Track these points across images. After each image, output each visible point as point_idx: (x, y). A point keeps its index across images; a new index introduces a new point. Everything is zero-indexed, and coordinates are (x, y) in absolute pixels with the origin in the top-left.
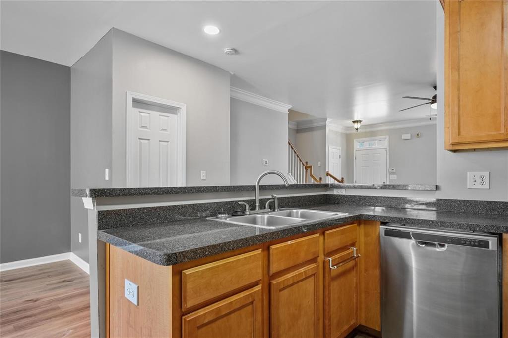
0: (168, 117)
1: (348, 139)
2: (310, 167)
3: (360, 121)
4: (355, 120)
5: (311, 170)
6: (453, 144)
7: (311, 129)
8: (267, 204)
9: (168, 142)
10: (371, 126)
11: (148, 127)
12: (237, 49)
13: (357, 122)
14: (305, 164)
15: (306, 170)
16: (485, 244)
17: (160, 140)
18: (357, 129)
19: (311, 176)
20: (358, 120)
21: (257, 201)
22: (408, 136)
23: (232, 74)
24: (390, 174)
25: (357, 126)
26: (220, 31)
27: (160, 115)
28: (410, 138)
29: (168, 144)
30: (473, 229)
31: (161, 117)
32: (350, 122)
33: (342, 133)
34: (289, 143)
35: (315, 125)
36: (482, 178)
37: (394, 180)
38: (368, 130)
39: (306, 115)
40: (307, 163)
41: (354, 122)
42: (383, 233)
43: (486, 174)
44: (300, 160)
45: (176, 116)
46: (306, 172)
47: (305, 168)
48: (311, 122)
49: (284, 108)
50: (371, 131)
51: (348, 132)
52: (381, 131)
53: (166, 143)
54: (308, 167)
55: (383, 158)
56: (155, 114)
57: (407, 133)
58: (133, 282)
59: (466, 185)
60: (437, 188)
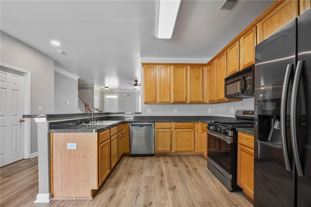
0: (18, 77)
1: (102, 94)
2: (88, 105)
3: (108, 87)
4: (106, 86)
5: (88, 107)
6: (145, 102)
7: (86, 88)
8: (95, 119)
9: (18, 91)
10: (112, 89)
11: (5, 81)
12: (64, 52)
13: (107, 87)
14: (85, 104)
15: (86, 107)
16: (152, 125)
17: (13, 89)
18: (107, 90)
19: (88, 109)
20: (107, 86)
21: (92, 118)
22: (125, 95)
23: (55, 60)
24: (119, 109)
25: (106, 89)
26: (61, 45)
27: (13, 76)
28: (126, 96)
29: (18, 92)
30: (150, 122)
31: (13, 77)
32: (104, 87)
33: (100, 91)
34: (78, 95)
35: (88, 86)
36: (150, 110)
37: (120, 111)
38: (111, 91)
39: (84, 82)
40: (86, 103)
41: (105, 87)
42: (130, 125)
43: (151, 110)
44: (83, 102)
45: (23, 77)
46: (86, 108)
47: (85, 106)
48: (86, 85)
49: (76, 78)
50: (111, 92)
51: (102, 91)
52: (116, 92)
53: (17, 91)
54: (87, 105)
55: (116, 103)
56: (10, 75)
57: (125, 94)
58: (73, 143)
59: (147, 112)
60: (140, 113)
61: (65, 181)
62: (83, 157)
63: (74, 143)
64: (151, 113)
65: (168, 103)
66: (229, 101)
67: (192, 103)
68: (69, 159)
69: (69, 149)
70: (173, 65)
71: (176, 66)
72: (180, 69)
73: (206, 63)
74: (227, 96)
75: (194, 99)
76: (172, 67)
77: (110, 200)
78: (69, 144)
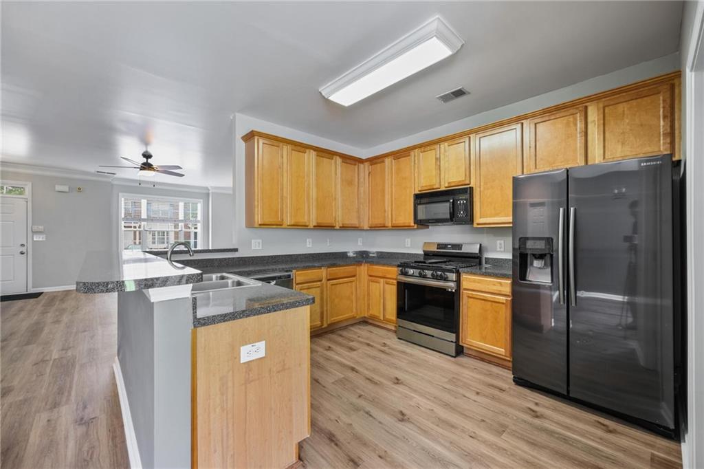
6: (260, 225)
16: (290, 275)
22: (66, 188)
24: (34, 232)
28: (67, 190)
36: (259, 243)
37: (41, 240)
43: (260, 241)
57: (64, 184)
58: (255, 342)
59: (251, 247)
60: (236, 250)
61: (233, 456)
62: (279, 372)
63: (258, 341)
64: (261, 248)
65: (304, 227)
66: (418, 228)
67: (344, 228)
68: (246, 388)
69: (245, 363)
70: (315, 150)
71: (320, 154)
72: (325, 160)
73: (364, 158)
74: (417, 221)
75: (348, 222)
76: (313, 154)
77: (336, 445)
78: (244, 350)
